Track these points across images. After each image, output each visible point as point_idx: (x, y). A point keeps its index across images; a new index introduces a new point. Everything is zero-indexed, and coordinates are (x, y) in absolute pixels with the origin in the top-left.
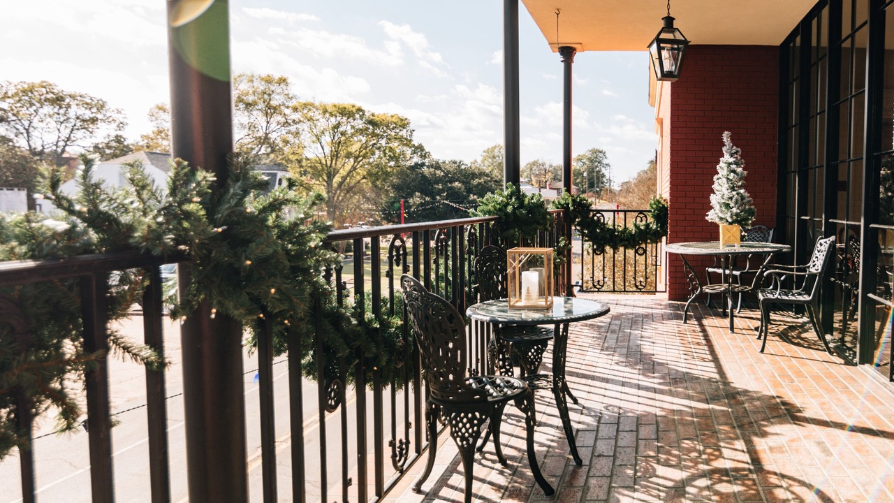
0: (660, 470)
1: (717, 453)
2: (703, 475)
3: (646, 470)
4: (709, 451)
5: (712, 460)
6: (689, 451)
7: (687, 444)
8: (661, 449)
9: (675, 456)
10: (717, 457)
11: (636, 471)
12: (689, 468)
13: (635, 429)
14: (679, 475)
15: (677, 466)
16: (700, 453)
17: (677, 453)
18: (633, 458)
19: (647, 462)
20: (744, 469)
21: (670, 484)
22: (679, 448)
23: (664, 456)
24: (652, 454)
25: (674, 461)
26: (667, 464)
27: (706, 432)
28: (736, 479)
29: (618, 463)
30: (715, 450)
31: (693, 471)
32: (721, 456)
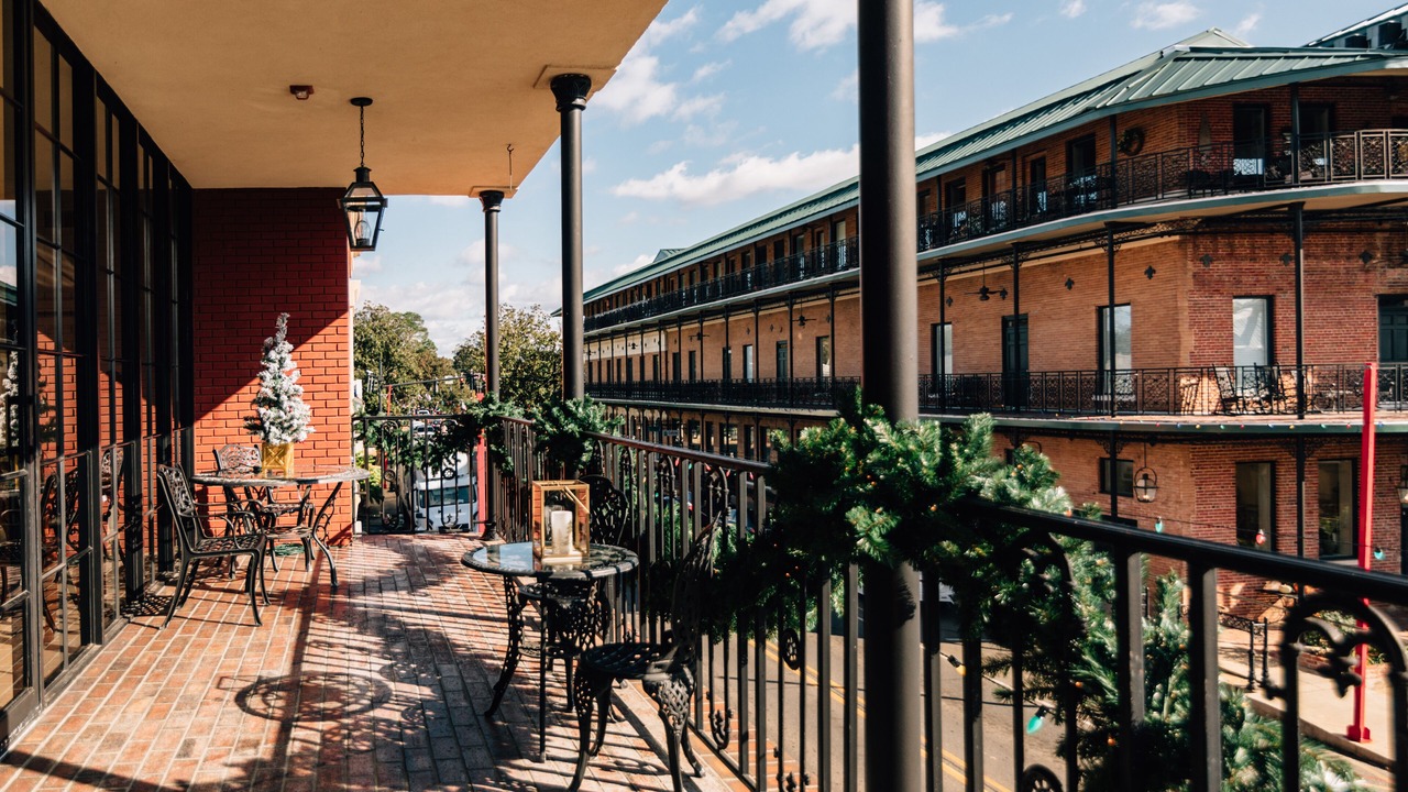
0: (397, 717)
1: (328, 736)
2: (348, 715)
3: (412, 715)
4: (337, 738)
5: (336, 728)
6: (363, 737)
7: (363, 746)
8: (397, 737)
9: (380, 731)
10: (329, 732)
11: (423, 713)
12: (364, 720)
13: (438, 763)
14: (378, 713)
15: (376, 721)
16: (348, 736)
17: (378, 734)
18: (429, 726)
19: (414, 724)
20: (305, 720)
21: (386, 705)
22: (374, 740)
23: (394, 729)
24: (408, 732)
25: (382, 726)
26: (389, 723)
27: (333, 763)
28: (316, 713)
29: (446, 721)
30: (329, 740)
31: (362, 717)
32: (323, 733)
